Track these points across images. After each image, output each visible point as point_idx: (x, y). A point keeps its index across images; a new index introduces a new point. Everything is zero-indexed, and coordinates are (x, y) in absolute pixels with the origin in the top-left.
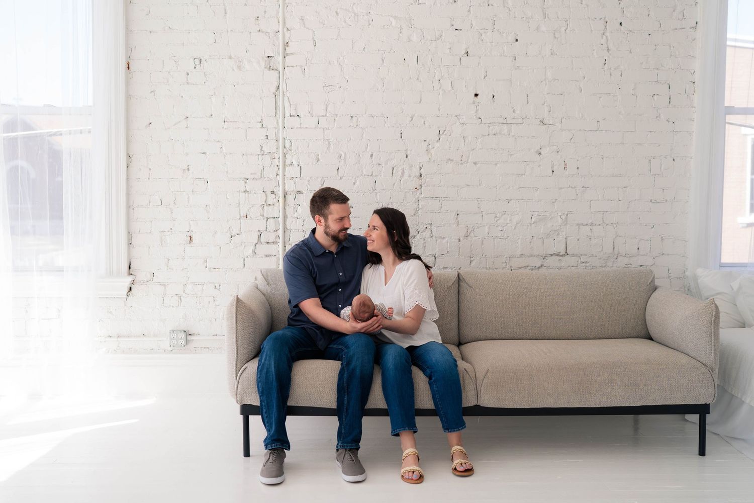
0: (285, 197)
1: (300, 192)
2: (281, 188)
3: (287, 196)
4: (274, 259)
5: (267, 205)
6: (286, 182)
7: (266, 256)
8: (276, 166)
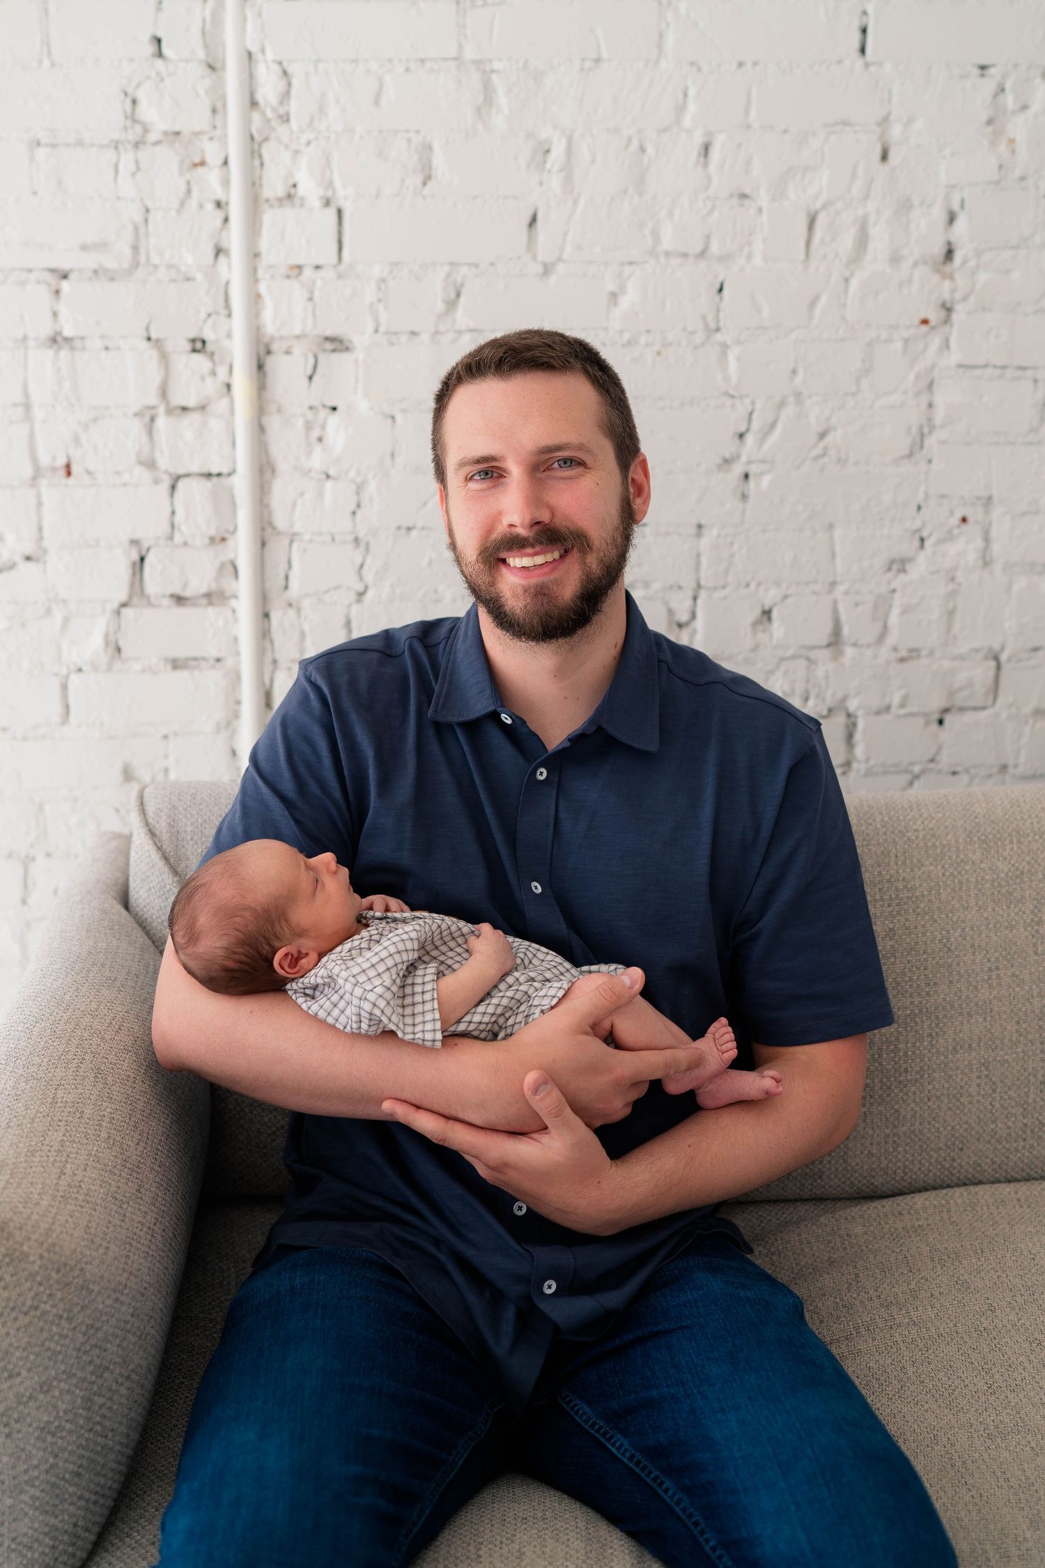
0: (260, 367)
1: (337, 344)
2: (238, 323)
3: (271, 363)
4: (212, 678)
5: (170, 411)
6: (263, 288)
7: (177, 664)
8: (210, 206)
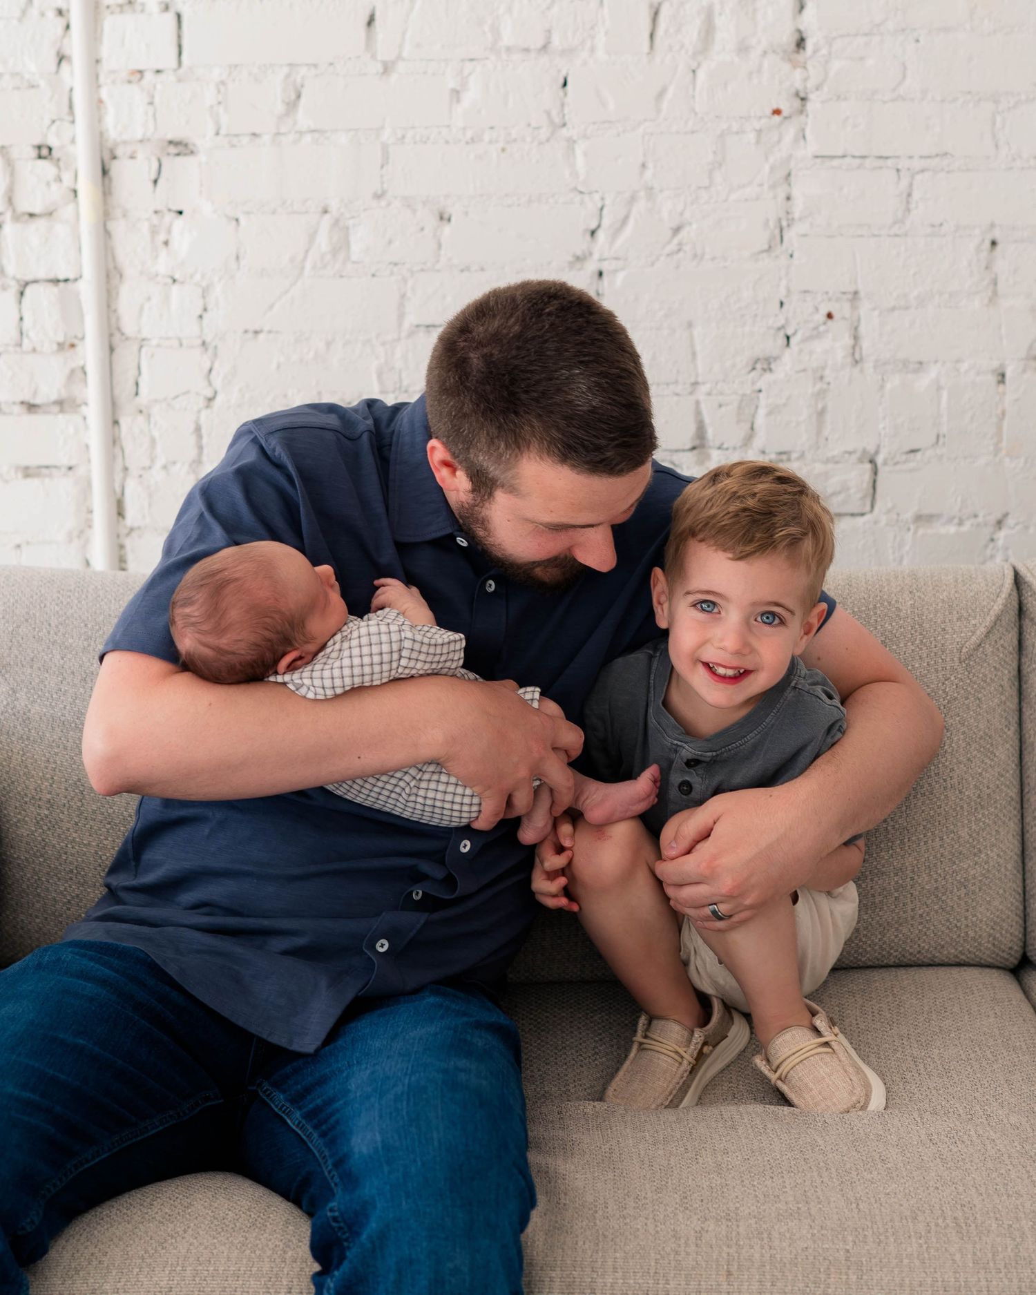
0: (105, 172)
1: (181, 147)
2: (81, 129)
3: (115, 168)
4: (64, 487)
5: (17, 218)
6: (104, 93)
7: (28, 472)
8: (51, 14)
